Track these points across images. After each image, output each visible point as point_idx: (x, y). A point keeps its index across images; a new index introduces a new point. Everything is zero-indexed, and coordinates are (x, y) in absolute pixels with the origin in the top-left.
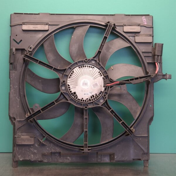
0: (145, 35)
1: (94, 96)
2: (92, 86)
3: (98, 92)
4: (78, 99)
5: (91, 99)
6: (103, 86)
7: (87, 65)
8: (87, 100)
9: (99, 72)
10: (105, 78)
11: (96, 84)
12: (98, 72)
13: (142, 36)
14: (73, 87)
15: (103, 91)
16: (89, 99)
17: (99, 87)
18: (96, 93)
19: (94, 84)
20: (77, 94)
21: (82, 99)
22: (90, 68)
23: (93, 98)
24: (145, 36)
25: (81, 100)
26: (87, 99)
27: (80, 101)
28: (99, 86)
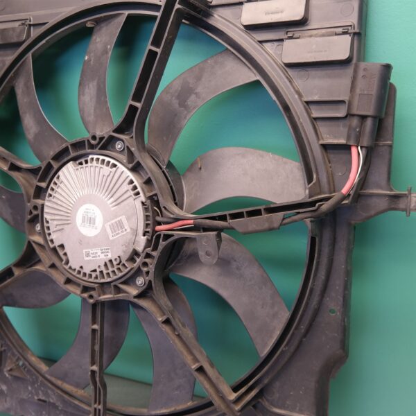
0: (324, 31)
1: (115, 263)
2: (109, 230)
3: (124, 252)
4: (70, 268)
5: (105, 272)
6: (141, 231)
7: (95, 157)
8: (94, 275)
9: (131, 182)
10: (148, 203)
11: (120, 225)
12: (128, 180)
13: (311, 36)
14: (59, 228)
15: (140, 248)
16: (98, 273)
17: (130, 236)
18: (121, 253)
19: (114, 221)
20: (67, 250)
21: (81, 267)
22: (104, 166)
23: (111, 269)
24: (323, 35)
25: (79, 272)
26: (95, 271)
27: (75, 273)
28: (129, 230)
